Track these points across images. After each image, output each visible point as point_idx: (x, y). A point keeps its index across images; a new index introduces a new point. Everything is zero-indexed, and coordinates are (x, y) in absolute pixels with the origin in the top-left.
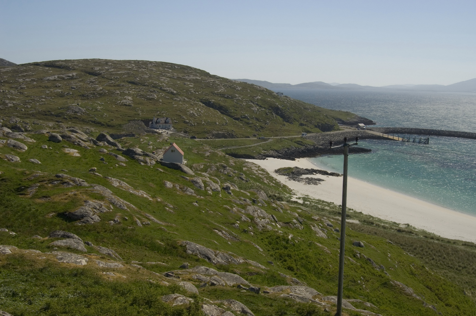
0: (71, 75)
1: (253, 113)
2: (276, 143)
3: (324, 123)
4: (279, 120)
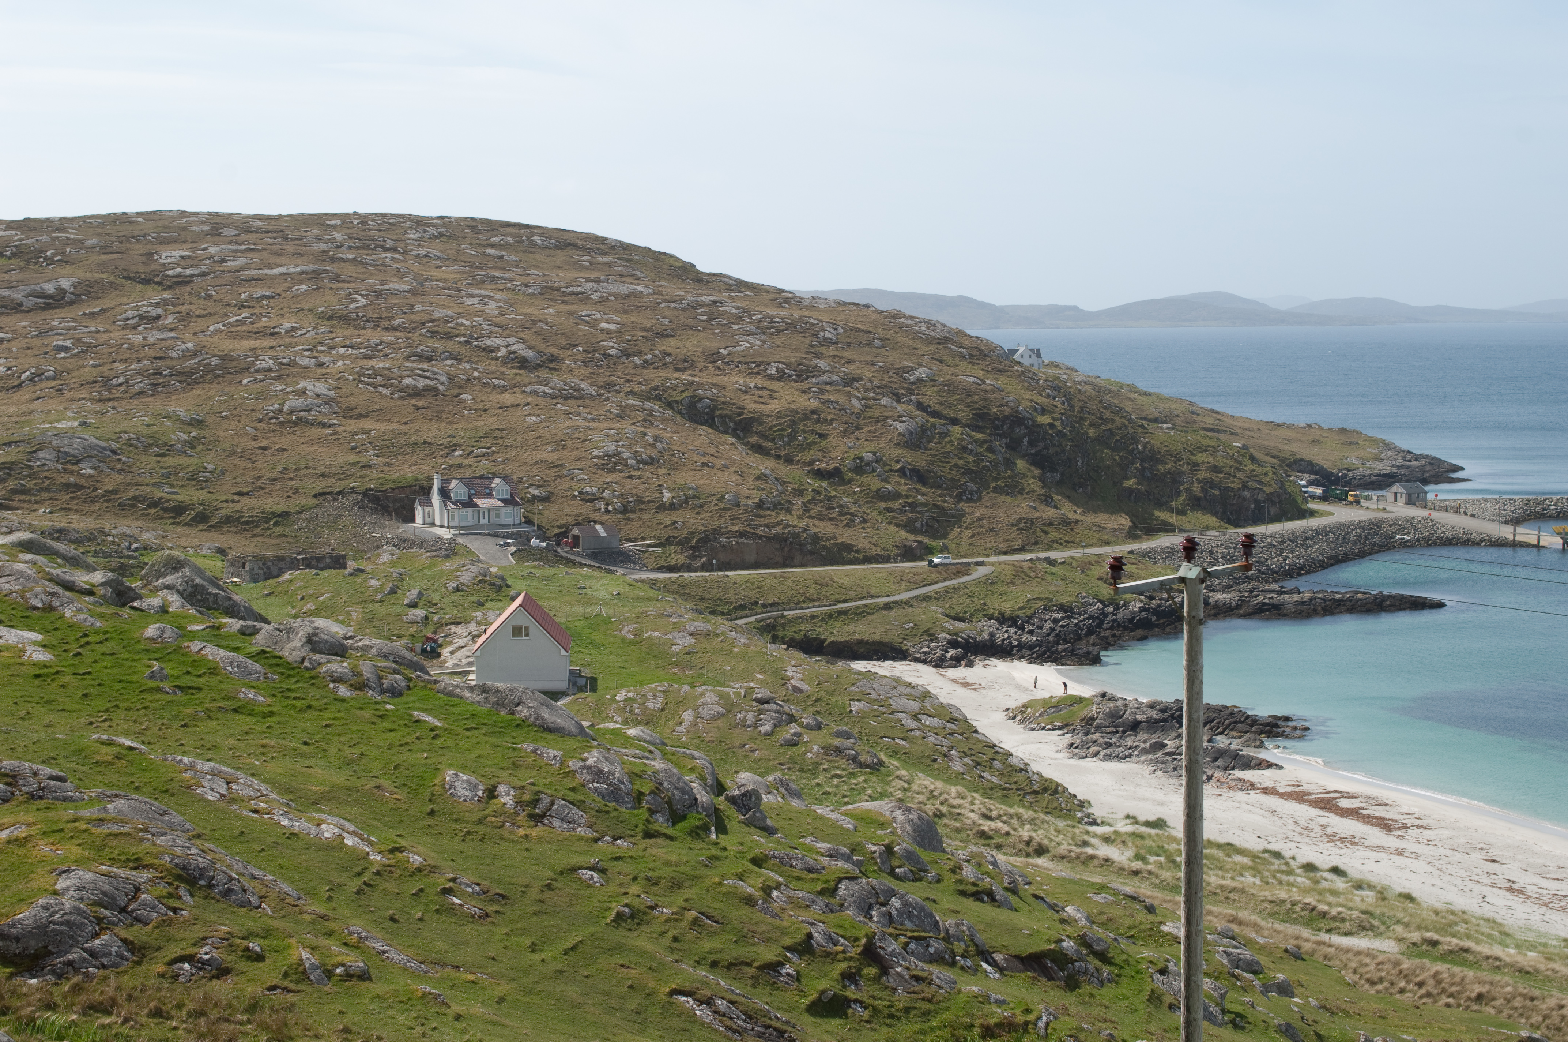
0: (50, 288)
1: (898, 444)
2: (1012, 583)
3: (1233, 482)
4: (1024, 476)
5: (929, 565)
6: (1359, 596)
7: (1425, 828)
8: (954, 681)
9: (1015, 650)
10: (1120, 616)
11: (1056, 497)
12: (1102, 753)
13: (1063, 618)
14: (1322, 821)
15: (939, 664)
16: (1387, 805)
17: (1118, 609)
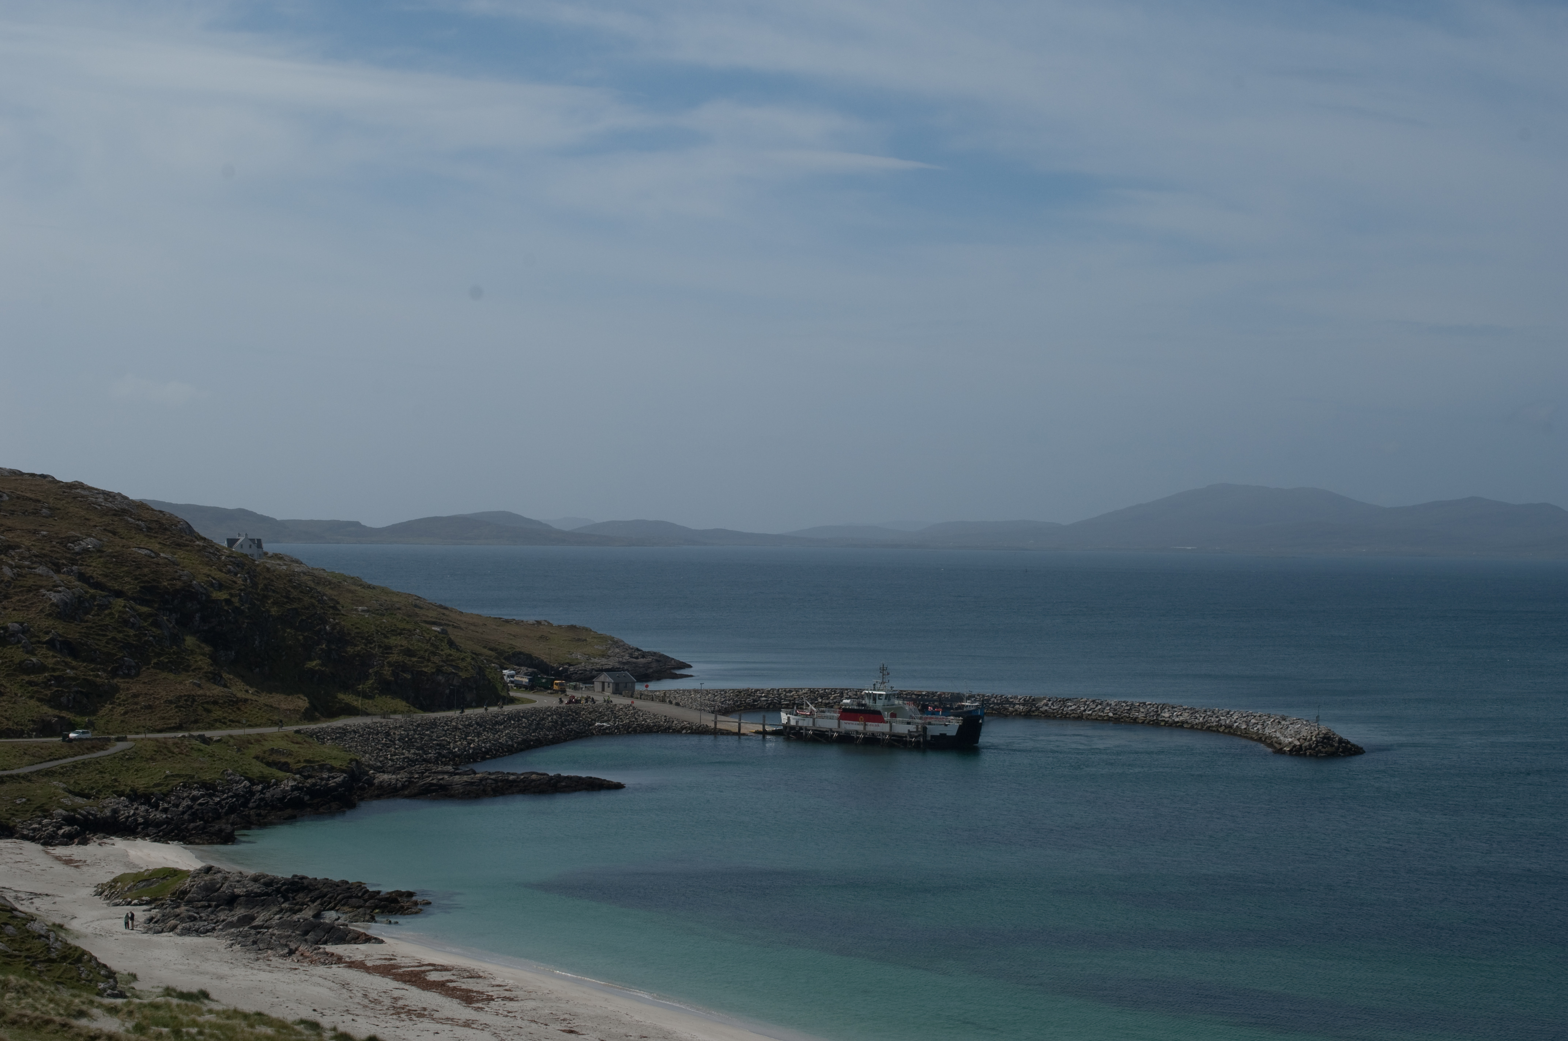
1: (50, 615)
2: (152, 759)
3: (427, 666)
4: (192, 652)
5: (64, 740)
6: (534, 777)
7: (511, 999)
8: (58, 858)
9: (140, 829)
10: (268, 795)
11: (225, 675)
12: (179, 927)
13: (202, 796)
14: (396, 993)
15: (48, 841)
16: (480, 977)
17: (269, 787)
